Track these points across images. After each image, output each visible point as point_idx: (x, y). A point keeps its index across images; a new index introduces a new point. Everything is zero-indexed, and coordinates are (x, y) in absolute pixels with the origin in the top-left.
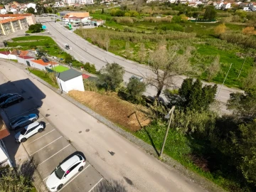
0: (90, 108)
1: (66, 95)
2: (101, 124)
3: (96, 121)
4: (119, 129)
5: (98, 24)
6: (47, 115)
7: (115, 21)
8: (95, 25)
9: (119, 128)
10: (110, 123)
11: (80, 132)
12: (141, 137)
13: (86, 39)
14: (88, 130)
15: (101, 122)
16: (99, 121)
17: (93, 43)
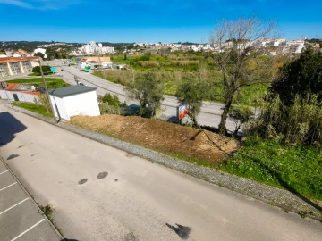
0: (110, 135)
1: (66, 123)
2: (135, 159)
3: (123, 154)
4: (180, 163)
5: (121, 67)
6: (12, 157)
7: (140, 65)
8: (118, 68)
9: (179, 161)
10: (155, 154)
11: (83, 181)
12: (244, 173)
13: (107, 79)
14: (103, 175)
15: (136, 155)
16: (130, 153)
17: (115, 82)
